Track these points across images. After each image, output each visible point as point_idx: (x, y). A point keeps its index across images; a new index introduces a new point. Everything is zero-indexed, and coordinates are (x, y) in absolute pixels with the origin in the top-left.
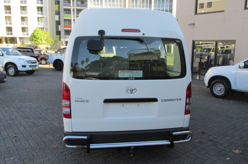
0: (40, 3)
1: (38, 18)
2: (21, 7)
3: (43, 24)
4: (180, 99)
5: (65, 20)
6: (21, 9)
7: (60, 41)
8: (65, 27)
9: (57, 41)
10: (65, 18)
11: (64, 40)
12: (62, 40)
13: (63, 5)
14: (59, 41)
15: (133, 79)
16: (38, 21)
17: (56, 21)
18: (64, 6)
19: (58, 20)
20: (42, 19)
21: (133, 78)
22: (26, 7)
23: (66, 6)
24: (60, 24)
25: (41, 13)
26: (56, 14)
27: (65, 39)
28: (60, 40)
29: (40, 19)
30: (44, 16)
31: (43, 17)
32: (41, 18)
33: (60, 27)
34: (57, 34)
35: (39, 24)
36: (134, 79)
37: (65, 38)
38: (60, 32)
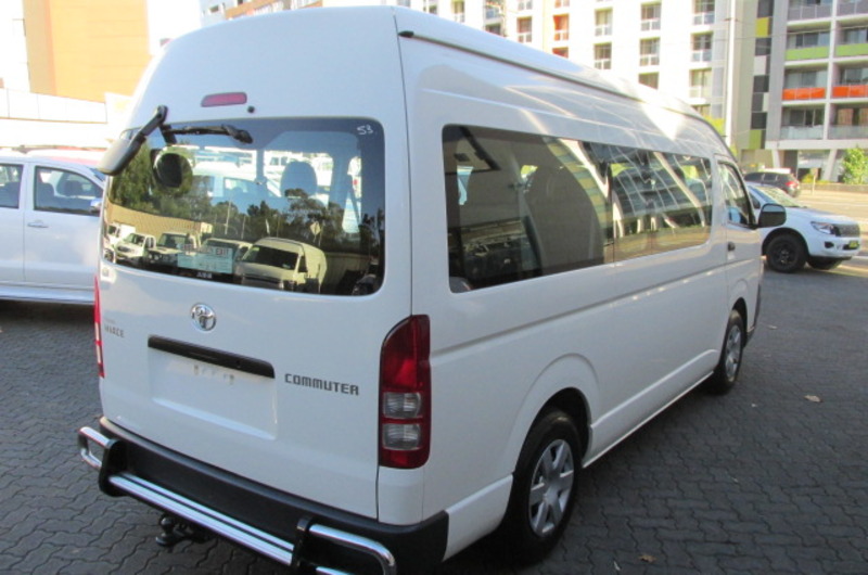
0: (703, 20)
1: (694, 73)
2: (642, 42)
3: (708, 90)
4: (355, 389)
5: (788, 71)
6: (641, 48)
7: (762, 151)
8: (786, 96)
9: (752, 151)
10: (790, 64)
11: (778, 145)
12: (769, 145)
13: (786, 14)
14: (758, 151)
15: (207, 279)
16: (693, 83)
17: (757, 79)
18: (789, 18)
19: (762, 72)
20: (706, 74)
21: (207, 273)
22: (656, 40)
23: (797, 18)
24: (766, 90)
25: (704, 54)
26: (758, 53)
27: (781, 142)
28: (763, 146)
29: (700, 75)
30: (714, 64)
31: (709, 70)
32: (704, 71)
33: (766, 96)
34: (754, 126)
35: (693, 95)
36: (210, 276)
37: (781, 139)
38: (764, 116)
